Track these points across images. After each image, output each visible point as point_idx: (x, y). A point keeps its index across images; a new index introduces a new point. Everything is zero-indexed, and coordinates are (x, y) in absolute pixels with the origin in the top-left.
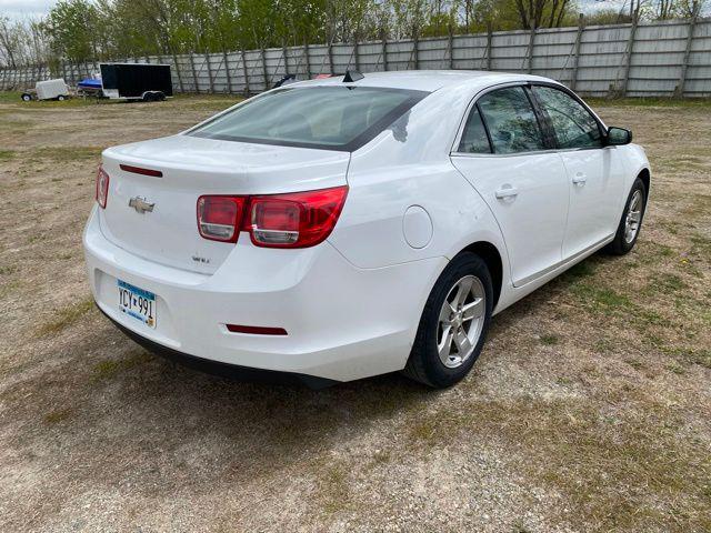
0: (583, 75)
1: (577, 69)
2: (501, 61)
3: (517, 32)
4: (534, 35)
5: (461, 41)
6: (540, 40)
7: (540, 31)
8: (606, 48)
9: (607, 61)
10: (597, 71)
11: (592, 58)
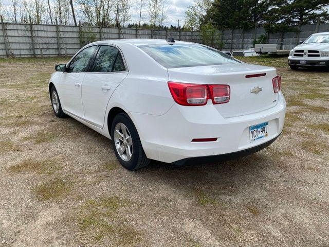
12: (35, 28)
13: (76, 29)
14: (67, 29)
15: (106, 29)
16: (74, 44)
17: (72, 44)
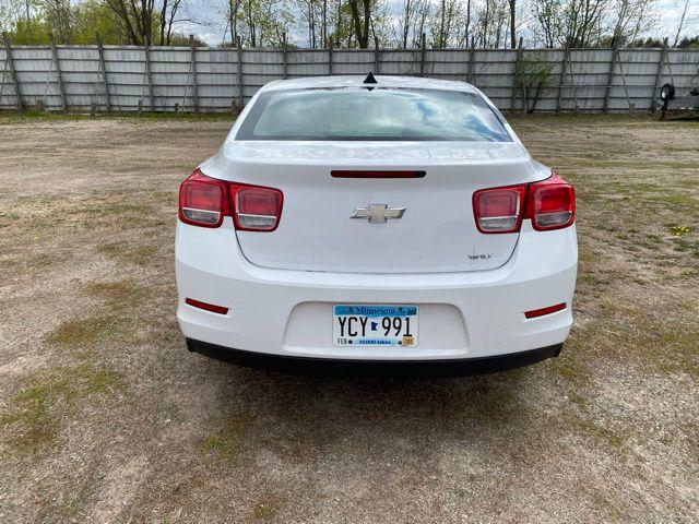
0: (204, 92)
1: (196, 86)
2: (117, 76)
3: (129, 47)
4: (148, 52)
5: (67, 52)
6: (155, 57)
7: (153, 48)
8: (219, 69)
9: (222, 80)
10: (220, 89)
11: (209, 77)
12: (430, 57)
13: (511, 57)
14: (491, 57)
15: (579, 53)
16: (501, 88)
17: (496, 88)
